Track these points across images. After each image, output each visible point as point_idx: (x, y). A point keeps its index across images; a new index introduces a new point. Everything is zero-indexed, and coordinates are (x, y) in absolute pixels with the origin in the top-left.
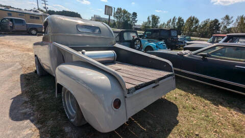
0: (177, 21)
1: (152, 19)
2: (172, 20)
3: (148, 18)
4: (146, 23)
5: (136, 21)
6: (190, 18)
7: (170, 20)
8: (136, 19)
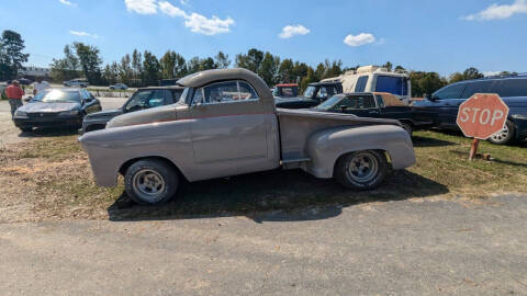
0: (143, 59)
1: (79, 53)
2: (131, 57)
3: (67, 50)
4: (64, 64)
5: (25, 57)
6: (168, 55)
7: (128, 57)
8: (23, 52)
